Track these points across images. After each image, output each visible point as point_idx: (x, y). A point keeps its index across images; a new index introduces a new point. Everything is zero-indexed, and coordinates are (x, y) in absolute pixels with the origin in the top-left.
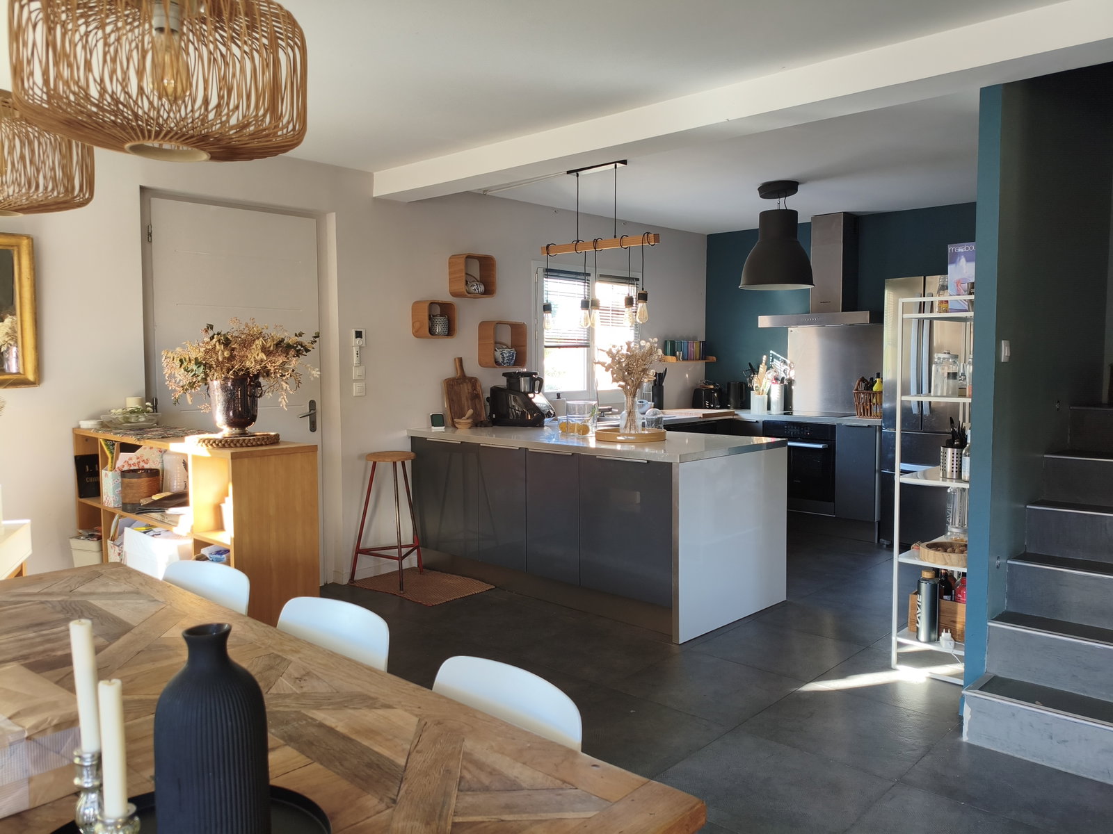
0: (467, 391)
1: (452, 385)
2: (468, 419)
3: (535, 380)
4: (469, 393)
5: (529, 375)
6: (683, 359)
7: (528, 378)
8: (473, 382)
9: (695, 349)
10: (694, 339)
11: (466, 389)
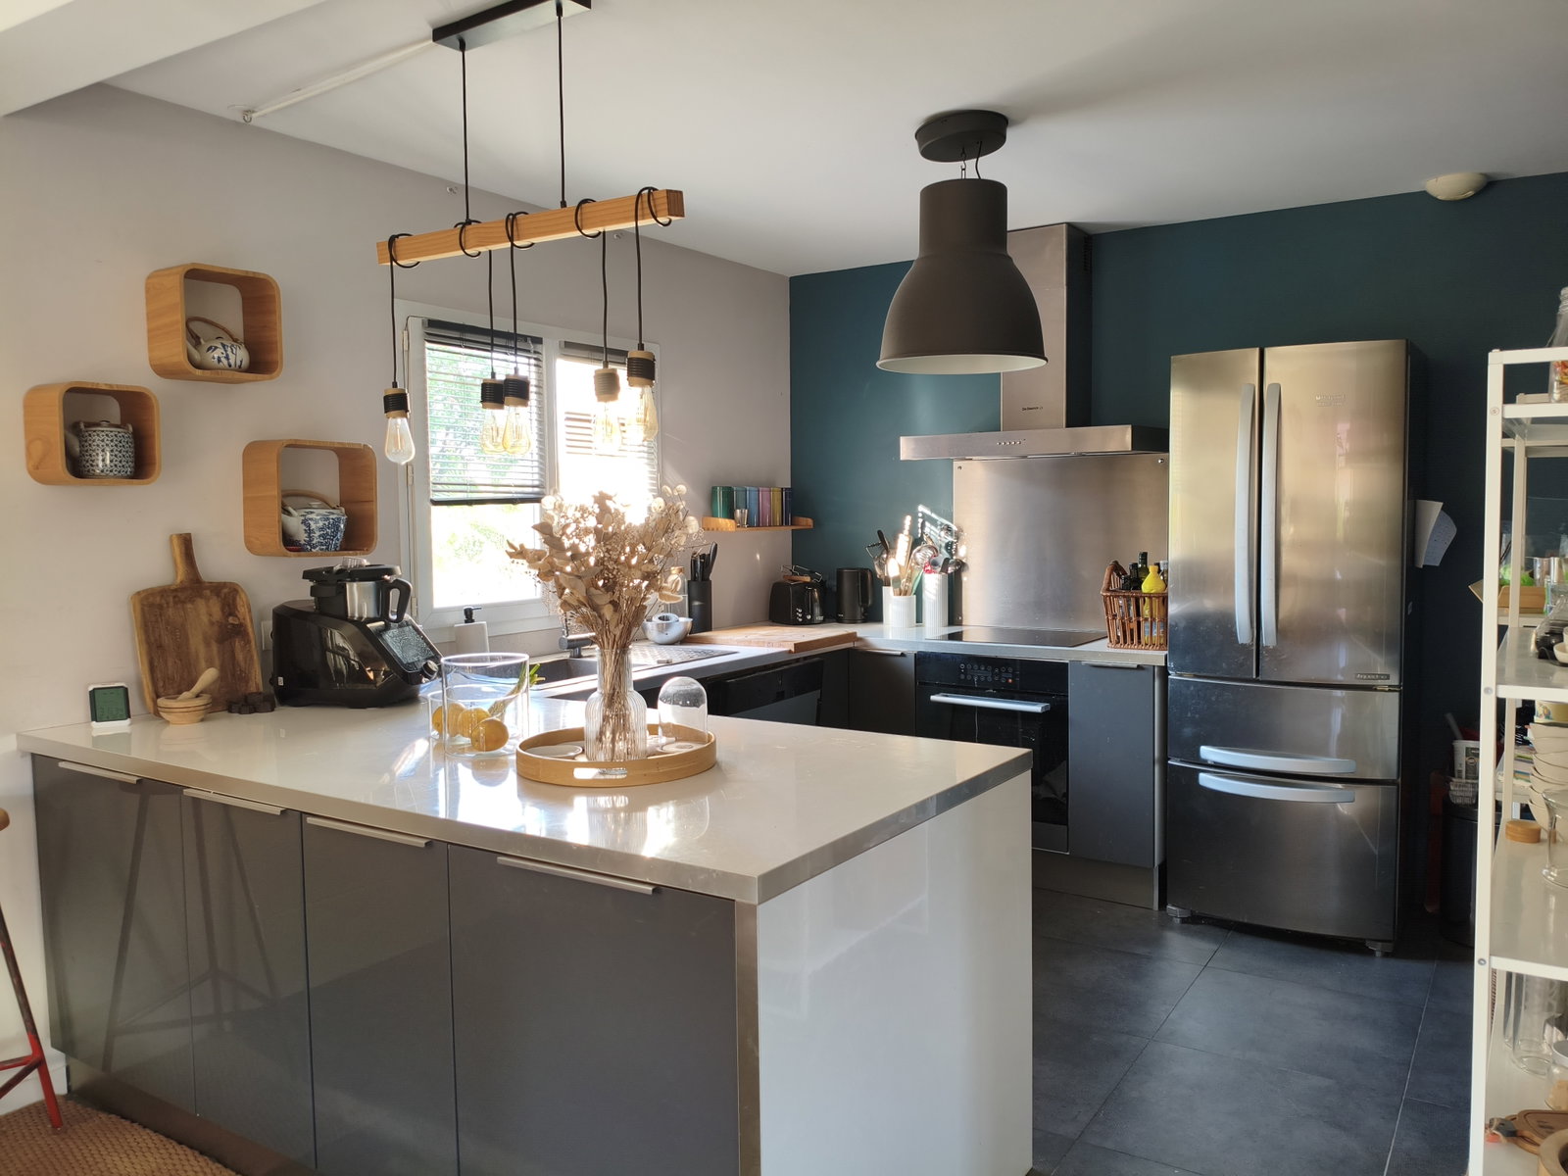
0: (205, 619)
1: (160, 607)
2: (198, 696)
3: (390, 586)
4: (212, 624)
5: (375, 575)
6: (750, 525)
7: (371, 584)
8: (227, 594)
9: (772, 503)
10: (770, 485)
11: (204, 615)
